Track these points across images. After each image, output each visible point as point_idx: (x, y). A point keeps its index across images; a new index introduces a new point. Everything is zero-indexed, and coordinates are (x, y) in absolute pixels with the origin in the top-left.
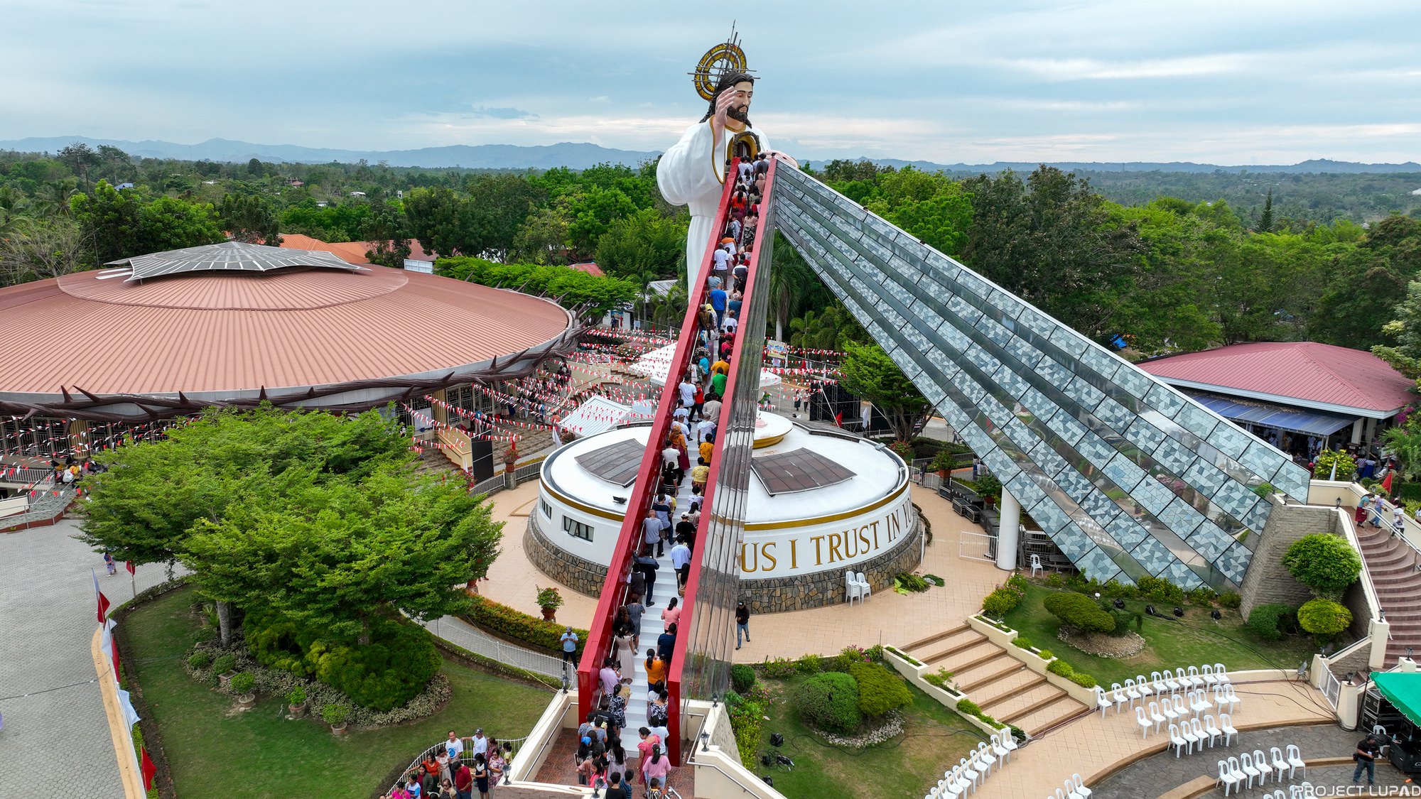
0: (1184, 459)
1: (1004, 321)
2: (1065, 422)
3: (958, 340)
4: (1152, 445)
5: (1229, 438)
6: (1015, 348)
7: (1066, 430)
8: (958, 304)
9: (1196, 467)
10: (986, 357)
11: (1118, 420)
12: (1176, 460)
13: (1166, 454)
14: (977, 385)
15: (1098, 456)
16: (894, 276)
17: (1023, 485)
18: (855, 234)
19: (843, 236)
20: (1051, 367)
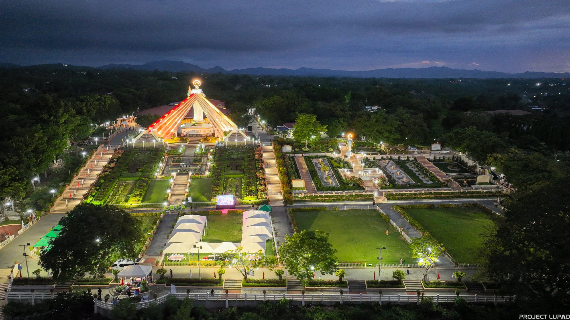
3: (209, 112)
8: (209, 108)
10: (211, 114)
16: (204, 105)
19: (201, 101)
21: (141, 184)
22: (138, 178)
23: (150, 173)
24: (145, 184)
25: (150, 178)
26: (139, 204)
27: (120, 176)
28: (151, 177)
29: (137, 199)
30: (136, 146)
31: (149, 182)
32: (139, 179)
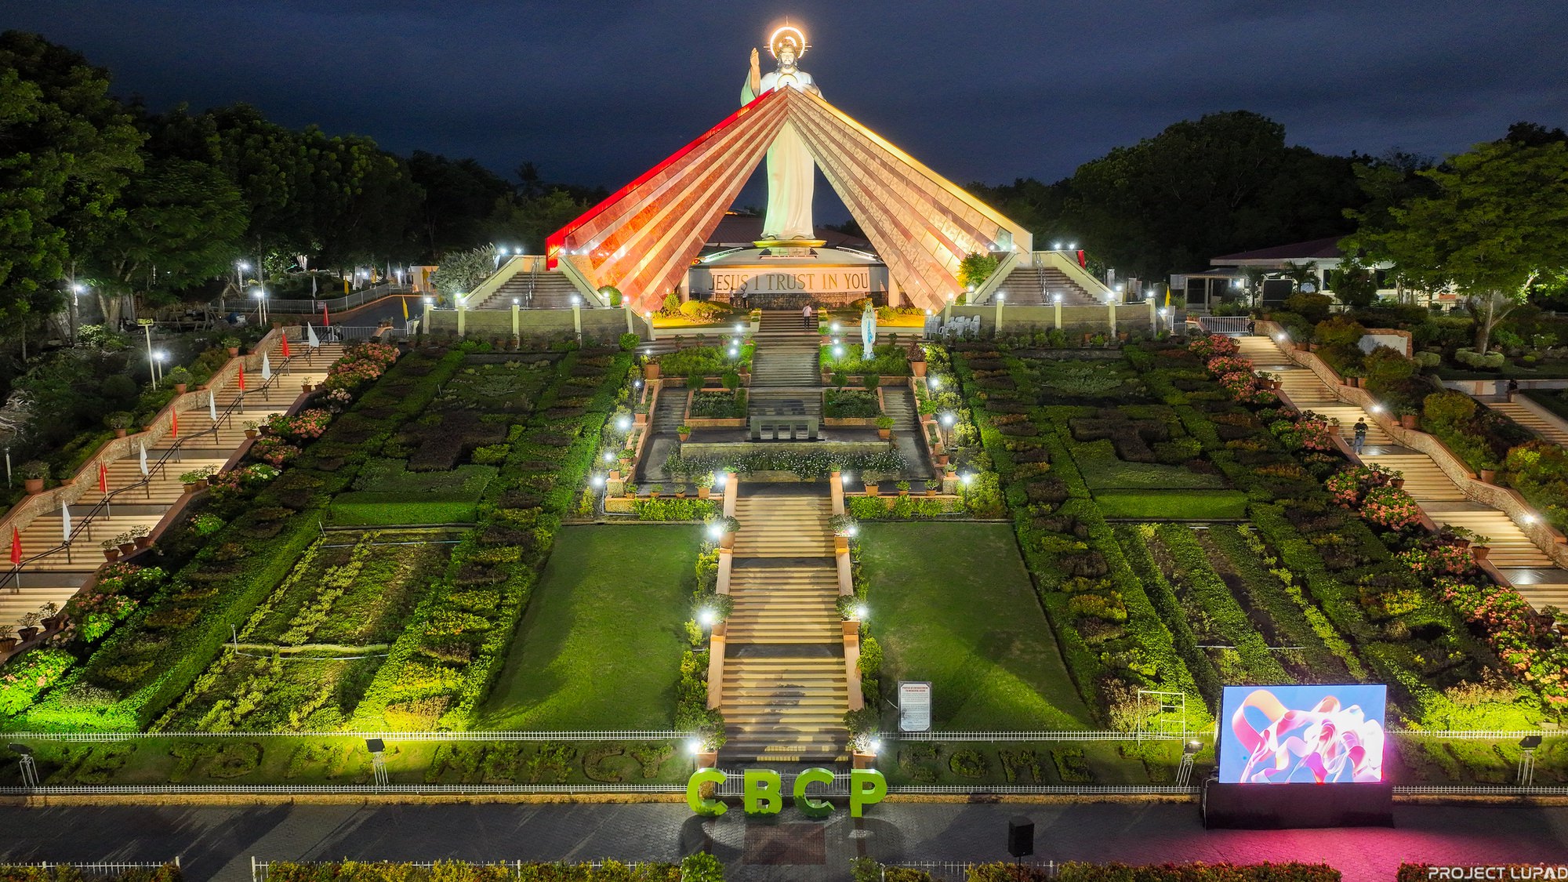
0: (955, 231)
1: (876, 159)
2: (904, 215)
3: (858, 172)
4: (941, 225)
5: (973, 217)
6: (881, 175)
7: (905, 220)
8: (857, 153)
9: (960, 236)
10: (870, 181)
11: (926, 211)
12: (952, 233)
13: (947, 230)
14: (867, 198)
15: (918, 233)
16: (833, 141)
17: (888, 255)
18: (817, 121)
19: (813, 121)
20: (896, 183)
21: (484, 555)
22: (464, 509)
23: (552, 478)
24: (514, 554)
25: (548, 510)
26: (451, 737)
27: (348, 489)
28: (561, 499)
29: (435, 685)
30: (474, 329)
31: (543, 535)
32: (477, 516)
